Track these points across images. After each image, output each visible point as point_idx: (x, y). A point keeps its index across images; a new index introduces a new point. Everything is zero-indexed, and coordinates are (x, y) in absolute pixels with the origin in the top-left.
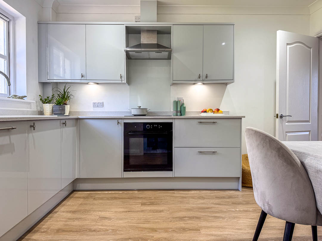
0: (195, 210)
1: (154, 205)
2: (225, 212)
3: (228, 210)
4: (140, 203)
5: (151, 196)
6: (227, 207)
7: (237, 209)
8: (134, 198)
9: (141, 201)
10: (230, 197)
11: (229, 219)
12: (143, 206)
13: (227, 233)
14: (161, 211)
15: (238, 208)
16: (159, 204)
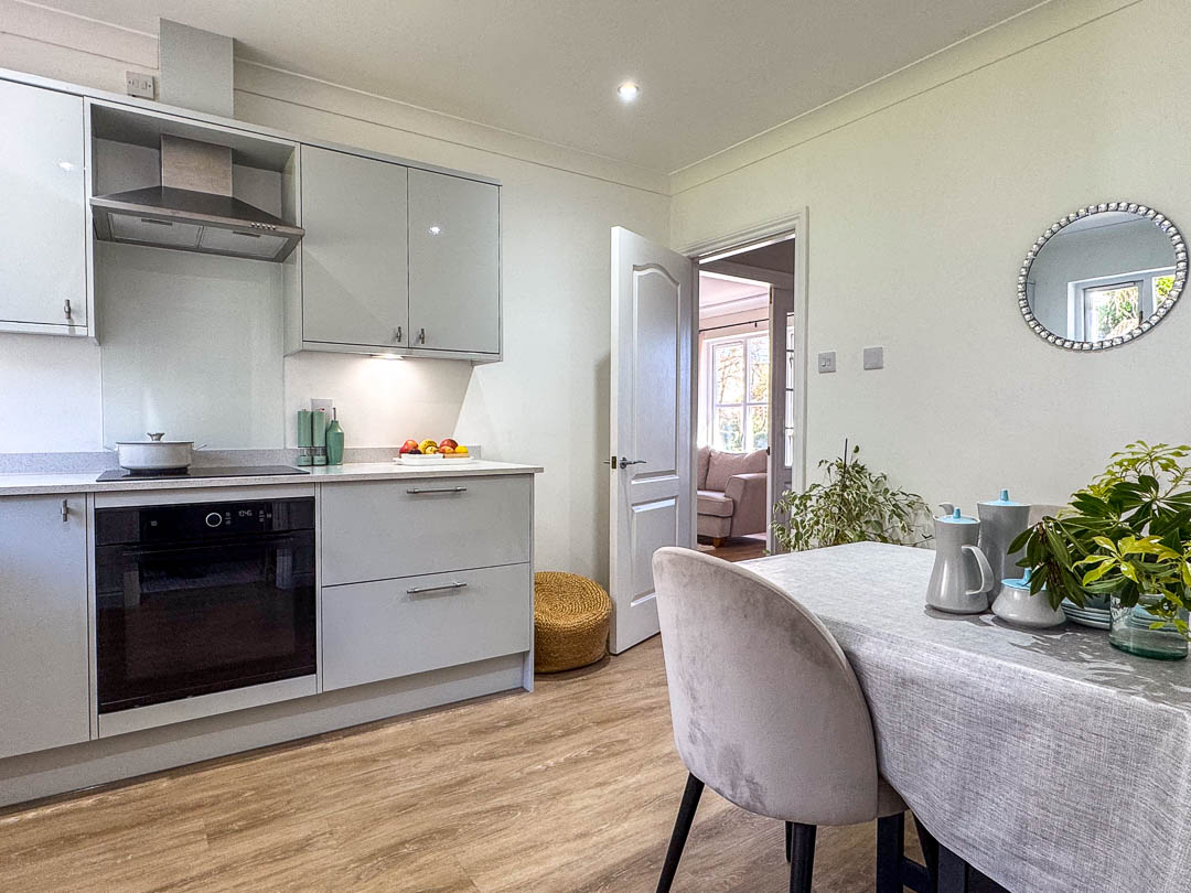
0: (425, 803)
1: (264, 823)
2: (520, 782)
3: (527, 770)
4: (200, 832)
5: (235, 789)
6: (517, 761)
7: (547, 759)
8: (163, 816)
9: (201, 823)
10: (512, 721)
11: (541, 807)
12: (217, 844)
13: (555, 862)
14: (303, 846)
15: (551, 757)
16: (282, 815)
